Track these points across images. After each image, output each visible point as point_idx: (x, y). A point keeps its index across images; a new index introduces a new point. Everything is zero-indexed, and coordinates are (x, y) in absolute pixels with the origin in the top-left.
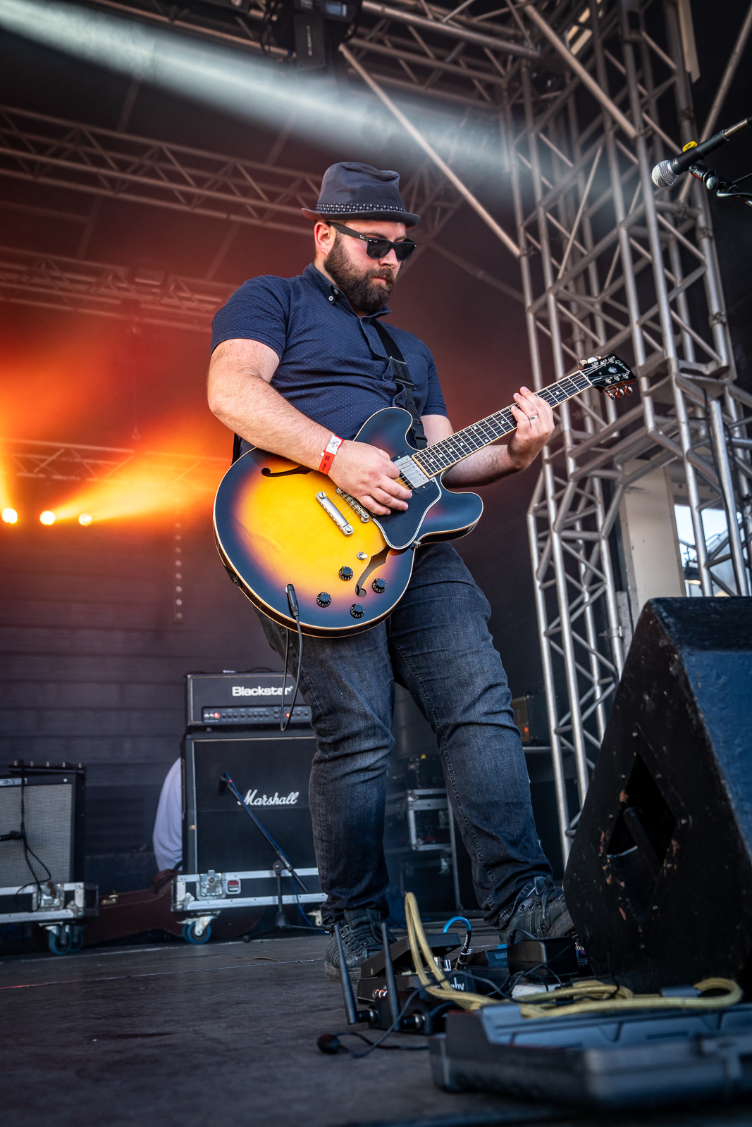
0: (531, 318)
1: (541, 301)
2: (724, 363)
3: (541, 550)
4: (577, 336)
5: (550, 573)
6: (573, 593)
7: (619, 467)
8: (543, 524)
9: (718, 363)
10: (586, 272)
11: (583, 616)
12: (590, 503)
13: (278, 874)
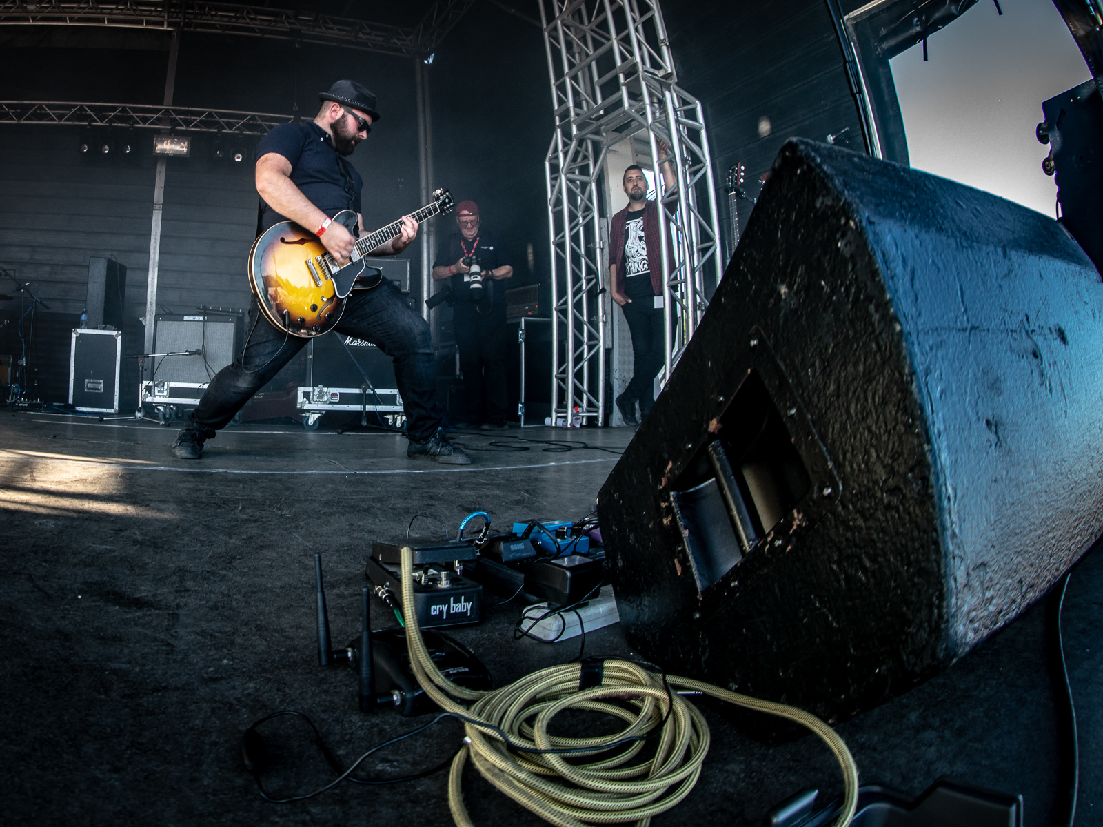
0: (546, 35)
1: (552, 25)
2: (669, 71)
3: (553, 186)
4: (576, 49)
5: (558, 202)
6: (573, 217)
7: (604, 134)
8: (555, 169)
9: (666, 70)
10: (579, 11)
11: (578, 232)
12: (585, 157)
13: (364, 391)
